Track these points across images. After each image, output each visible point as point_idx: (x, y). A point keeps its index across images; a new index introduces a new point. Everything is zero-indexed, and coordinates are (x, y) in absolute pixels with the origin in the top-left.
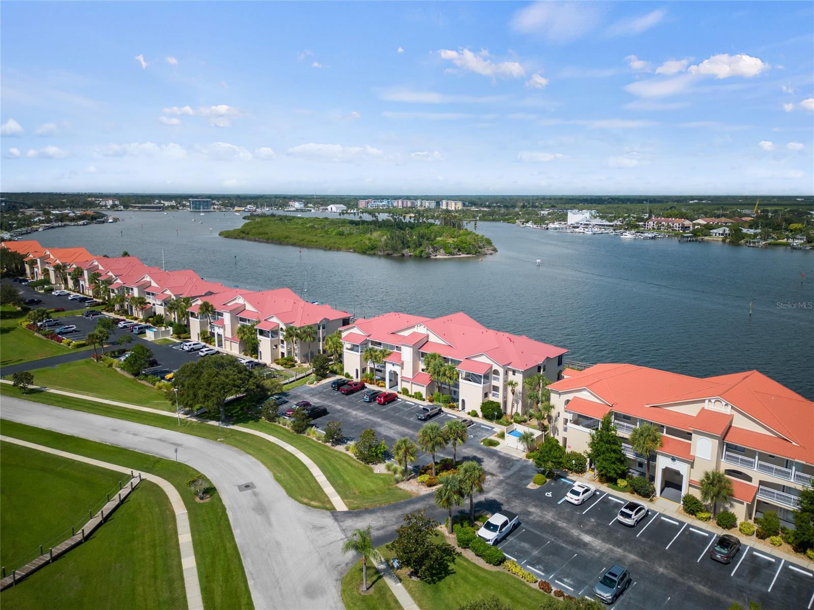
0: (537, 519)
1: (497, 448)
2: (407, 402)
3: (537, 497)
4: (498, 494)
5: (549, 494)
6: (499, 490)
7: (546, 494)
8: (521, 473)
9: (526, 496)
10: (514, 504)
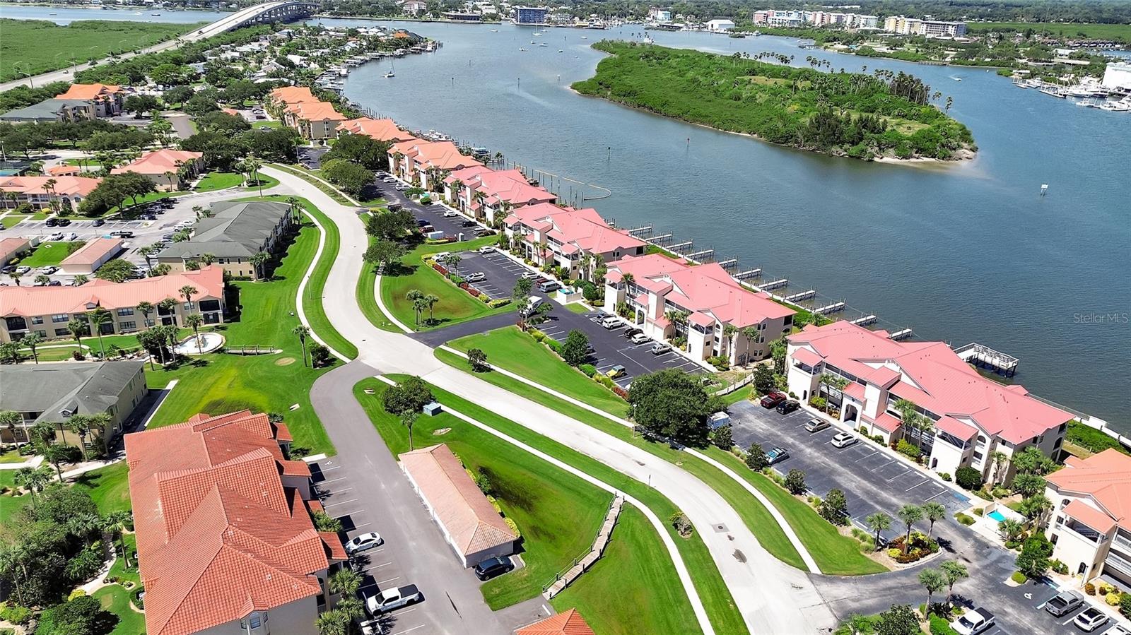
0: (1014, 621)
1: (972, 527)
2: (866, 446)
3: (1015, 596)
4: (973, 586)
5: (1029, 596)
6: (974, 580)
7: (1025, 595)
8: (999, 564)
9: (1003, 593)
10: (990, 600)
